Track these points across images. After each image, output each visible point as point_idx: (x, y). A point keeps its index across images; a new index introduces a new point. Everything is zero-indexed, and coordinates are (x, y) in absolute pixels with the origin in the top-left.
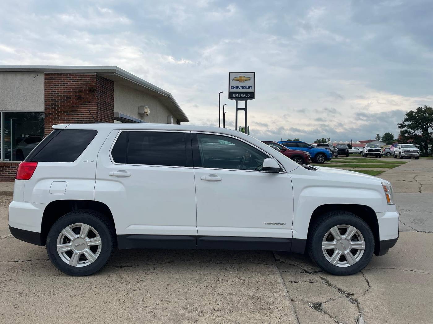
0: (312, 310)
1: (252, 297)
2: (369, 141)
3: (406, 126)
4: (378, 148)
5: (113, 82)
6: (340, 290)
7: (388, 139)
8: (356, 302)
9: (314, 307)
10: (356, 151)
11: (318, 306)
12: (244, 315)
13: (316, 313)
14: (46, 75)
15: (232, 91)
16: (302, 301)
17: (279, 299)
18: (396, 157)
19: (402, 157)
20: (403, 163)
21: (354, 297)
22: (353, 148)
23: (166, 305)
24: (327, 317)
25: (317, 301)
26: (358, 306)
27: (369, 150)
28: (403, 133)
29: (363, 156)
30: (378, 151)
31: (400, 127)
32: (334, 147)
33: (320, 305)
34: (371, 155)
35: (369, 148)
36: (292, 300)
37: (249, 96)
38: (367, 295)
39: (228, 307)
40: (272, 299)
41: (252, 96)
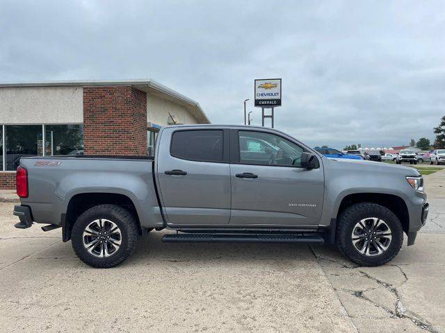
0: (354, 297)
1: (298, 286)
2: (403, 147)
3: (442, 130)
4: (412, 154)
5: (146, 93)
6: (378, 282)
7: (424, 144)
8: (394, 290)
9: (355, 294)
10: (389, 157)
11: (359, 294)
12: (293, 299)
13: (358, 299)
14: (84, 89)
15: (258, 98)
16: (344, 290)
17: (323, 288)
18: (432, 163)
19: (439, 163)
20: (440, 169)
21: (393, 287)
22: (386, 155)
23: (222, 291)
24: (368, 302)
25: (358, 289)
26: (396, 294)
27: (403, 157)
28: (439, 138)
29: (397, 163)
30: (413, 157)
31: (436, 132)
32: (366, 154)
33: (361, 293)
34: (406, 161)
35: (403, 154)
36: (335, 289)
37: (275, 102)
38: (404, 285)
39: (277, 293)
40: (316, 288)
41: (278, 103)
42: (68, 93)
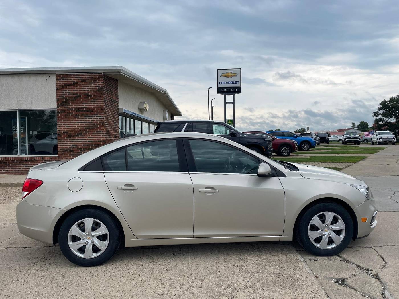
0: (337, 286)
1: (279, 275)
2: (347, 130)
3: (380, 114)
4: (356, 136)
5: (117, 80)
6: (358, 266)
7: (363, 127)
8: (377, 276)
9: (339, 282)
10: (335, 138)
11: (342, 282)
12: (276, 291)
13: (342, 288)
14: (57, 76)
15: (220, 86)
16: (326, 277)
17: (305, 276)
18: (373, 143)
19: (380, 144)
20: (382, 149)
21: (374, 272)
22: (332, 136)
23: (200, 283)
24: (353, 291)
25: (341, 276)
26: (380, 280)
27: (348, 138)
28: (377, 121)
29: (343, 143)
30: (357, 138)
31: (375, 116)
32: (316, 136)
33: (343, 280)
34: (350, 142)
35: (348, 136)
36: (317, 277)
37: (236, 90)
38: (385, 270)
39: (258, 284)
40: (298, 277)
41: (239, 90)
42: (41, 80)
